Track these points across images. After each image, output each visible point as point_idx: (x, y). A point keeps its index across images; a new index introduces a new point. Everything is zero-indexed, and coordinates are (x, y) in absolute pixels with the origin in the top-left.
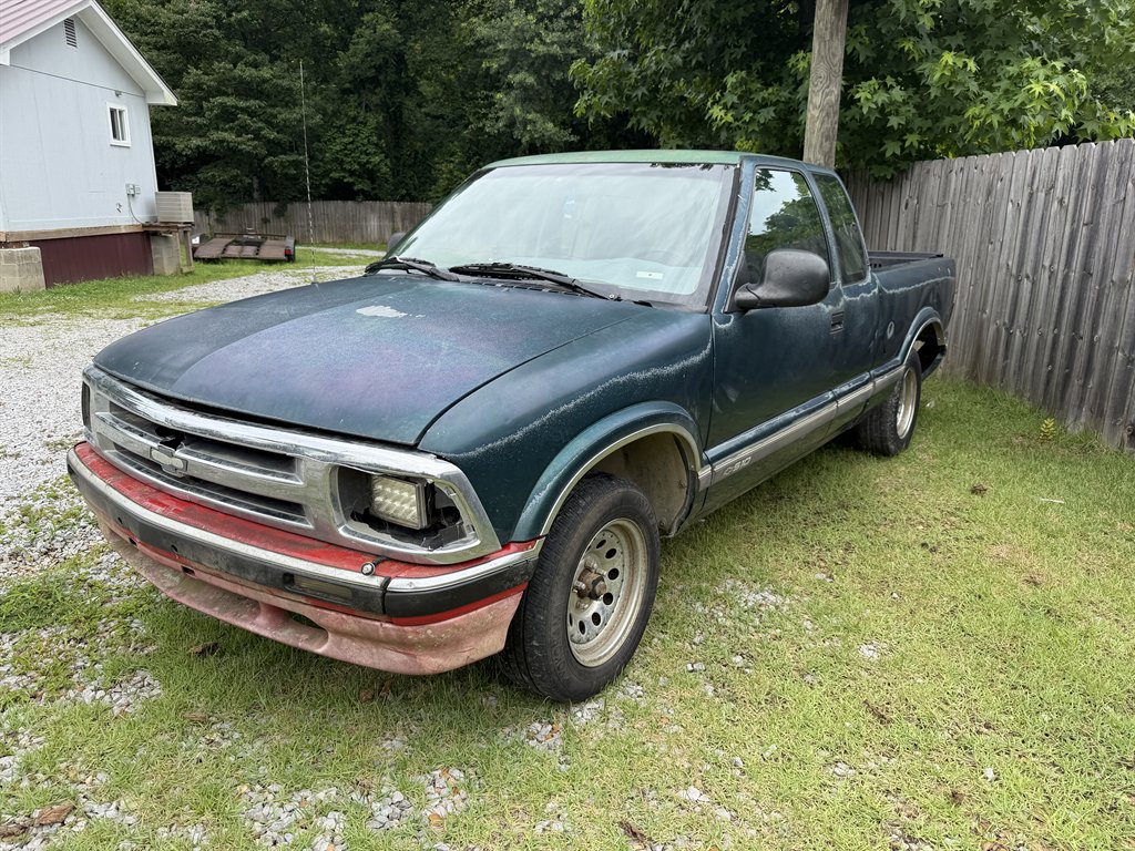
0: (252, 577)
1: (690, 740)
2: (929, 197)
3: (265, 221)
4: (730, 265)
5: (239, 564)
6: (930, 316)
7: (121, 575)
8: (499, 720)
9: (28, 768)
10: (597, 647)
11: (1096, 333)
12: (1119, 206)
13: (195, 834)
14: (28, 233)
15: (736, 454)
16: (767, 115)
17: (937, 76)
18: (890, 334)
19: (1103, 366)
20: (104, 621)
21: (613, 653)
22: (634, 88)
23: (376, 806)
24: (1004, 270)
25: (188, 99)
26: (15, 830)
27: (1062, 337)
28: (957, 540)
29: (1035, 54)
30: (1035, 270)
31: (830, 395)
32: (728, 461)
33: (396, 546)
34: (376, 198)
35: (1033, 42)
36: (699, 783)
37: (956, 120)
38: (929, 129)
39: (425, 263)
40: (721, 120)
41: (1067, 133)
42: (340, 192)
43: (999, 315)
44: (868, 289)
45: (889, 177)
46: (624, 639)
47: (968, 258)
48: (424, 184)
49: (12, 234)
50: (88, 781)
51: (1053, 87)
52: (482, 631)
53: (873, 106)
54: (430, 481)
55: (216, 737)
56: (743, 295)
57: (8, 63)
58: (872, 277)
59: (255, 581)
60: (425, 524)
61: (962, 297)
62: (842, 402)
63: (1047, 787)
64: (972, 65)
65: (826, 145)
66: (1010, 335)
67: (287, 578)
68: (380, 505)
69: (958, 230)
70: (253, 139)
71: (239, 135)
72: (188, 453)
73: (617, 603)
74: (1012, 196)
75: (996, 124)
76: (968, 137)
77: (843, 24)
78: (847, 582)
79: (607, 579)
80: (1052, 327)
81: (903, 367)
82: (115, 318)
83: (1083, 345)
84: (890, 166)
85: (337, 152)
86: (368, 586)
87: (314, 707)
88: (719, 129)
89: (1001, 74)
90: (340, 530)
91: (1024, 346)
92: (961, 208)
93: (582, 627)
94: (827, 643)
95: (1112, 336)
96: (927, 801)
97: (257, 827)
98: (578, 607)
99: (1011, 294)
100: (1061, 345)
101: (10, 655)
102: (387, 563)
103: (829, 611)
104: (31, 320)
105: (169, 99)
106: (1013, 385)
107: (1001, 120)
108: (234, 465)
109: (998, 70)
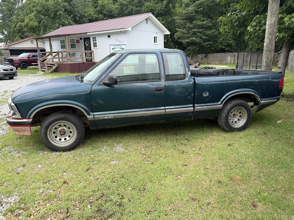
3: (202, 59)
4: (104, 75)
6: (245, 91)
15: (105, 115)
21: (66, 146)
31: (162, 108)
34: (231, 52)
44: (184, 82)
46: (70, 144)
48: (246, 47)
52: (24, 131)
56: (105, 81)
57: (131, 30)
58: (189, 79)
62: (168, 110)
70: (199, 39)
71: (196, 38)
73: (72, 138)
81: (222, 106)
85: (221, 40)
93: (60, 139)
105: (168, 33)
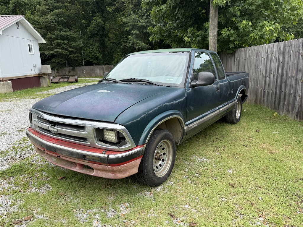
0: (75, 156)
1: (185, 194)
2: (242, 58)
3: (70, 72)
4: (190, 76)
5: (72, 154)
6: (243, 87)
7: (39, 161)
8: (137, 191)
9: (20, 208)
10: (161, 172)
11: (286, 90)
12: (289, 57)
13: (63, 221)
14: (8, 78)
15: (193, 123)
16: (199, 38)
17: (242, 26)
18: (232, 92)
19: (288, 99)
20: (36, 173)
21: (165, 174)
22: (164, 33)
23: (108, 212)
24: (262, 75)
25: (48, 41)
26: (19, 222)
27: (277, 91)
28: (252, 143)
29: (266, 20)
30: (270, 75)
31: (217, 108)
32: (192, 125)
33: (110, 147)
34: (99, 65)
35: (266, 17)
36: (188, 203)
37: (247, 38)
38: (241, 40)
39: (114, 79)
40: (187, 40)
41: (276, 40)
42: (89, 63)
43: (261, 87)
44: (226, 81)
45: (231, 53)
46: (168, 170)
47: (253, 73)
48: (111, 60)
49: (4, 78)
50: (36, 210)
51: (271, 28)
52: (132, 167)
53: (226, 35)
54: (118, 130)
55: (67, 199)
56: (193, 83)
57: (2, 34)
58: (227, 78)
59: (76, 158)
60: (117, 141)
61: (252, 83)
62: (220, 110)
63: (275, 201)
64: (250, 24)
65: (214, 45)
66: (264, 92)
67: (84, 156)
68: (106, 137)
69: (250, 65)
70: (66, 51)
71: (62, 50)
72: (58, 127)
73: (166, 161)
74: (263, 56)
75: (257, 38)
76: (251, 42)
77: (217, 15)
78: (224, 155)
79: (163, 155)
80: (275, 89)
81: (236, 101)
82: (32, 99)
83: (283, 93)
84: (231, 50)
85: (88, 53)
86: (104, 157)
87: (91, 190)
88: (187, 43)
89: (258, 26)
90: (96, 144)
91: (268, 94)
92: (250, 60)
93: (157, 167)
94: (219, 170)
95: (290, 90)
96: (245, 205)
97: (79, 219)
98: (156, 162)
99: (264, 81)
100: (277, 93)
101: (13, 182)
102: (108, 151)
103: (220, 162)
104: (10, 100)
105: (44, 41)
106: (266, 105)
107: (259, 37)
108: (70, 129)
109: (257, 25)
